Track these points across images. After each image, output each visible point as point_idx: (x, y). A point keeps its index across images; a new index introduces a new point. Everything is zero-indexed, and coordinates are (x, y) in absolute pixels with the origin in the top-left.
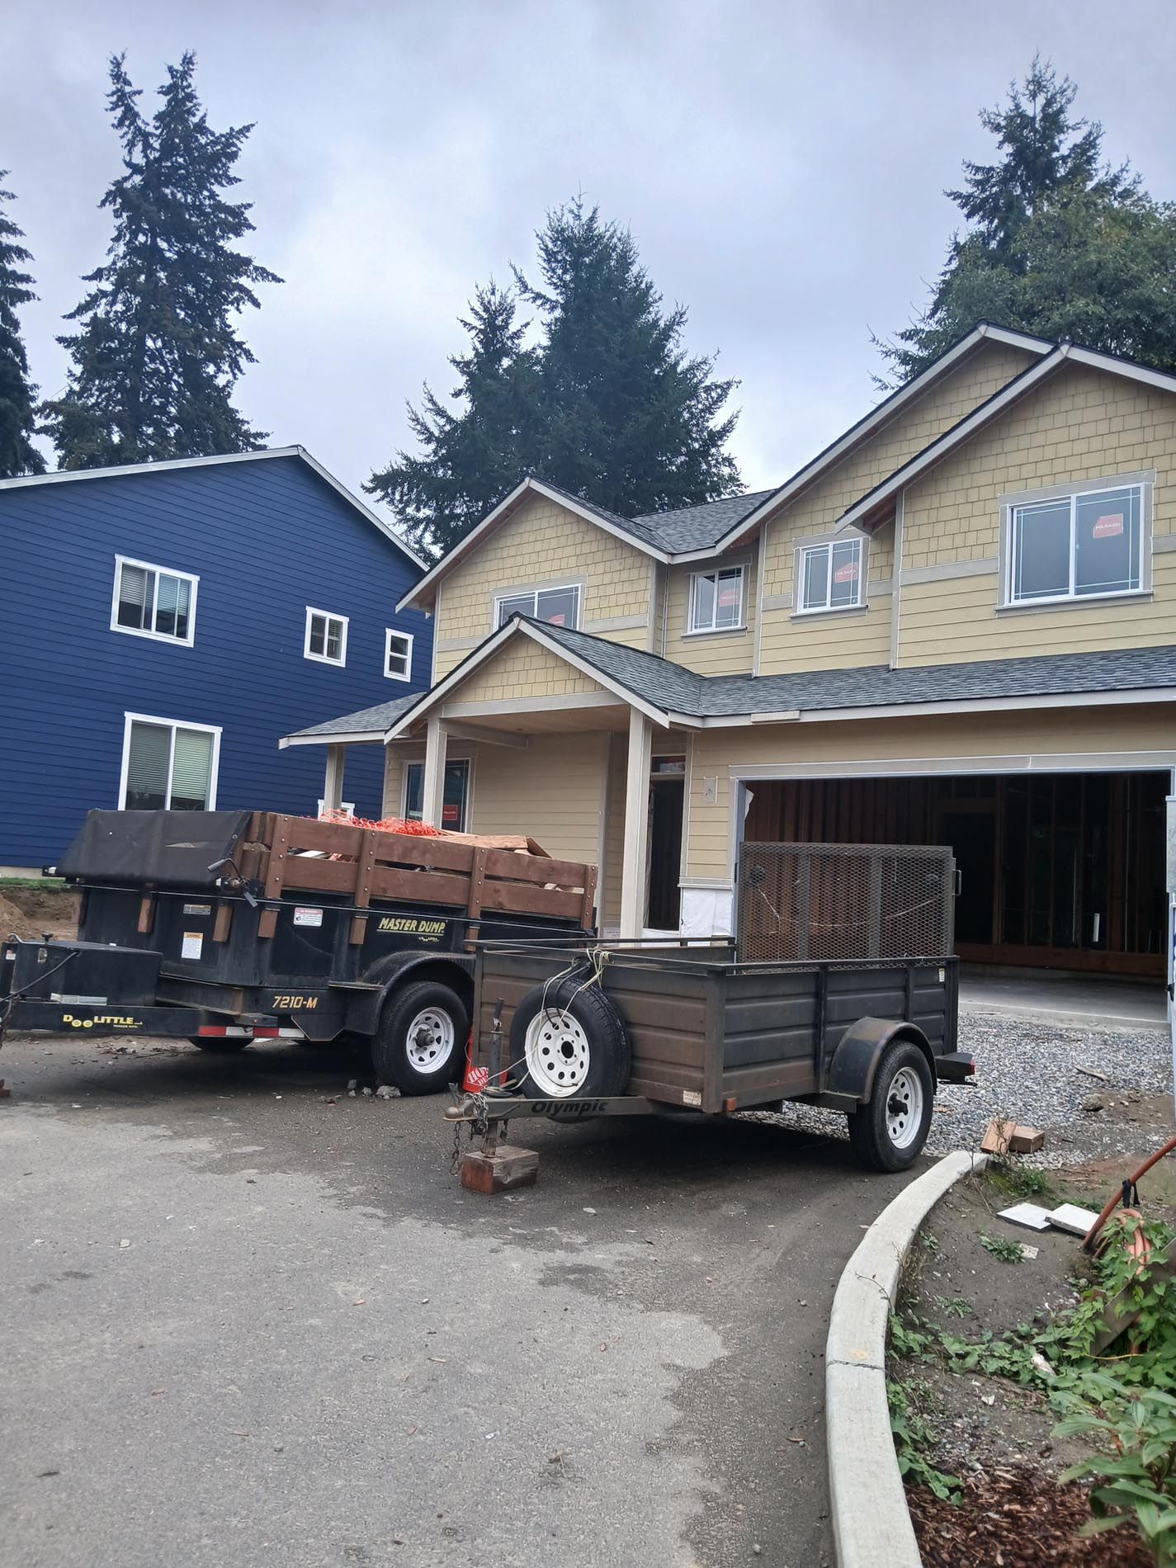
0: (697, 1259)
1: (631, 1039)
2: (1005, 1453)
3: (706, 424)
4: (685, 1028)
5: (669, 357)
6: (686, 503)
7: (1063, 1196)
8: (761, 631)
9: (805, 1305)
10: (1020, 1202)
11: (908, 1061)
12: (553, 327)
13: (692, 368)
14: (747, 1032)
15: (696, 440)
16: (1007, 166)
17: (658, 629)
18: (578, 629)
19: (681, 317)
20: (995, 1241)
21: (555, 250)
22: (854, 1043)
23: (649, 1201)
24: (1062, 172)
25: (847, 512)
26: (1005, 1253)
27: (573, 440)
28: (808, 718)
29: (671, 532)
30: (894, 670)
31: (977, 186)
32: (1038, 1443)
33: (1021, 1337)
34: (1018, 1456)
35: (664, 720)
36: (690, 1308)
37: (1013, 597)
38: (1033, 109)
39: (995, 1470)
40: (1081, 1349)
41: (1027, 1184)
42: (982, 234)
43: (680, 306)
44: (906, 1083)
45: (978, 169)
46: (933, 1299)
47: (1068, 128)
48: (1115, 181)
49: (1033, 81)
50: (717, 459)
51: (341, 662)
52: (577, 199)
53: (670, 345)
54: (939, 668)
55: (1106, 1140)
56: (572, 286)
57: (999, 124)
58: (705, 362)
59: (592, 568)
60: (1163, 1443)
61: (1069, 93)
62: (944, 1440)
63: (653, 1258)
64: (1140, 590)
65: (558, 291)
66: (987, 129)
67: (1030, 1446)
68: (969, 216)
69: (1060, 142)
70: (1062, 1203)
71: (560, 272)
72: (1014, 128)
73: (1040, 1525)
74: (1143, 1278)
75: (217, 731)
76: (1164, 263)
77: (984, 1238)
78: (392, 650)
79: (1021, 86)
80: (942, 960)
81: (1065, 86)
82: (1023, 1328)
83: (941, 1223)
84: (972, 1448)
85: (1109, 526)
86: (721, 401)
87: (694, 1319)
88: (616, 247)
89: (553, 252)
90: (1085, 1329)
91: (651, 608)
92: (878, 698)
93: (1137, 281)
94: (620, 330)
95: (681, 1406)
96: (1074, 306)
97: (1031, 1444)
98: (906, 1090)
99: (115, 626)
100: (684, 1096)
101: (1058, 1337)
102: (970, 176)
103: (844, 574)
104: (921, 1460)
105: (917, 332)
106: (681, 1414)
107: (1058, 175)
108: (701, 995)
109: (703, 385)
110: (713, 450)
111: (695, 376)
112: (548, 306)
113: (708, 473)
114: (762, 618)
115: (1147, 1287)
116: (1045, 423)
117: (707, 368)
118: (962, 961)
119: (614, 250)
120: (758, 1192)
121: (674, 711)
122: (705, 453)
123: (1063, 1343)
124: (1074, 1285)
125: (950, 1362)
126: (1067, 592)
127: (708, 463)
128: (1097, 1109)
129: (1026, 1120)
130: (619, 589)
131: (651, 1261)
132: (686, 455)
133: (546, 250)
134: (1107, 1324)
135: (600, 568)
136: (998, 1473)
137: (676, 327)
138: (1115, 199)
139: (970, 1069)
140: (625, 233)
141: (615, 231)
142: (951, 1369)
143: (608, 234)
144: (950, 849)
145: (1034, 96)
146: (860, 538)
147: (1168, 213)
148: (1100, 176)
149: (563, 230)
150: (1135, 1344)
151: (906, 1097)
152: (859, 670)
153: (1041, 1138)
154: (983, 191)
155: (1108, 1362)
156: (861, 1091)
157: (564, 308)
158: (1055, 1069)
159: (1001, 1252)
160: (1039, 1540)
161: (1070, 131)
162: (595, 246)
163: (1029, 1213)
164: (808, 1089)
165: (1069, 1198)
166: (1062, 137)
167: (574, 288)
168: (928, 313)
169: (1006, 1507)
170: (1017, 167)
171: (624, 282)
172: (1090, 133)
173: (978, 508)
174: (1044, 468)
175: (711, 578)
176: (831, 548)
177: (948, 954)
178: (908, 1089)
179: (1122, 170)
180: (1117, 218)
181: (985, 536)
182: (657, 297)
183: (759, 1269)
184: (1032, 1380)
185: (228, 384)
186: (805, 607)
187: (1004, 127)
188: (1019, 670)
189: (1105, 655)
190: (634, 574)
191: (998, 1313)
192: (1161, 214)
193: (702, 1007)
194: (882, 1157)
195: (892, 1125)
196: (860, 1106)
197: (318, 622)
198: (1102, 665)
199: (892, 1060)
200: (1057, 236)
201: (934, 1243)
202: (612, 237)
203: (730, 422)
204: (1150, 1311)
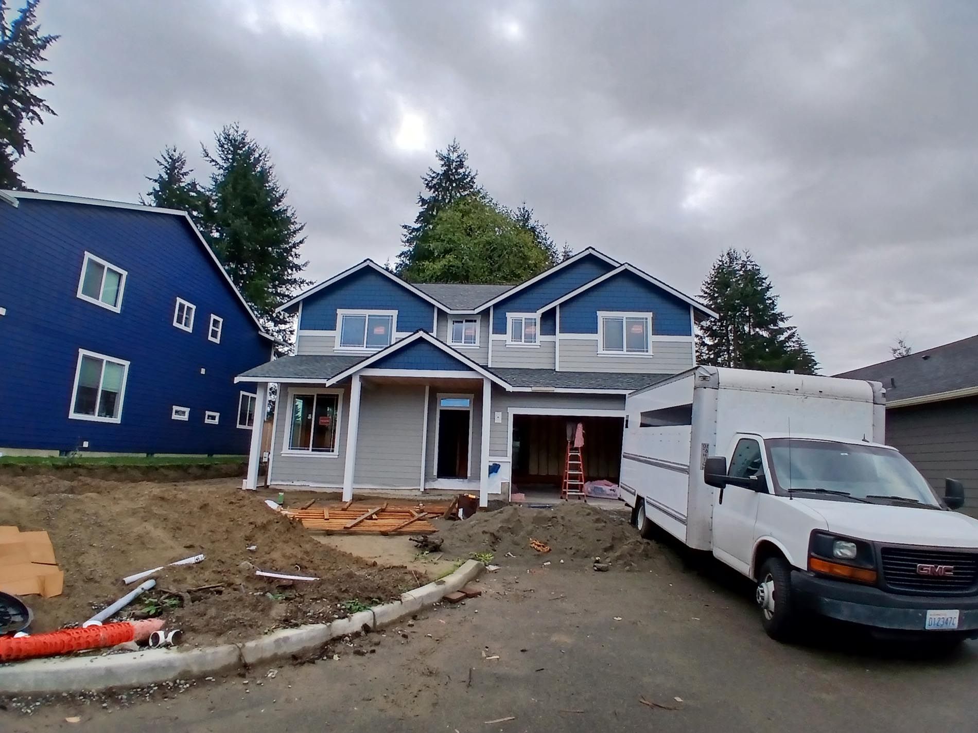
21: (225, 143)
51: (190, 330)
56: (231, 161)
71: (226, 153)
75: (127, 364)
78: (213, 326)
88: (255, 150)
99: (80, 295)
112: (218, 166)
126: (623, 350)
133: (219, 141)
141: (256, 143)
143: (252, 144)
149: (230, 135)
157: (226, 170)
162: (245, 147)
167: (232, 163)
175: (460, 322)
185: (16, 160)
186: (512, 341)
197: (182, 307)
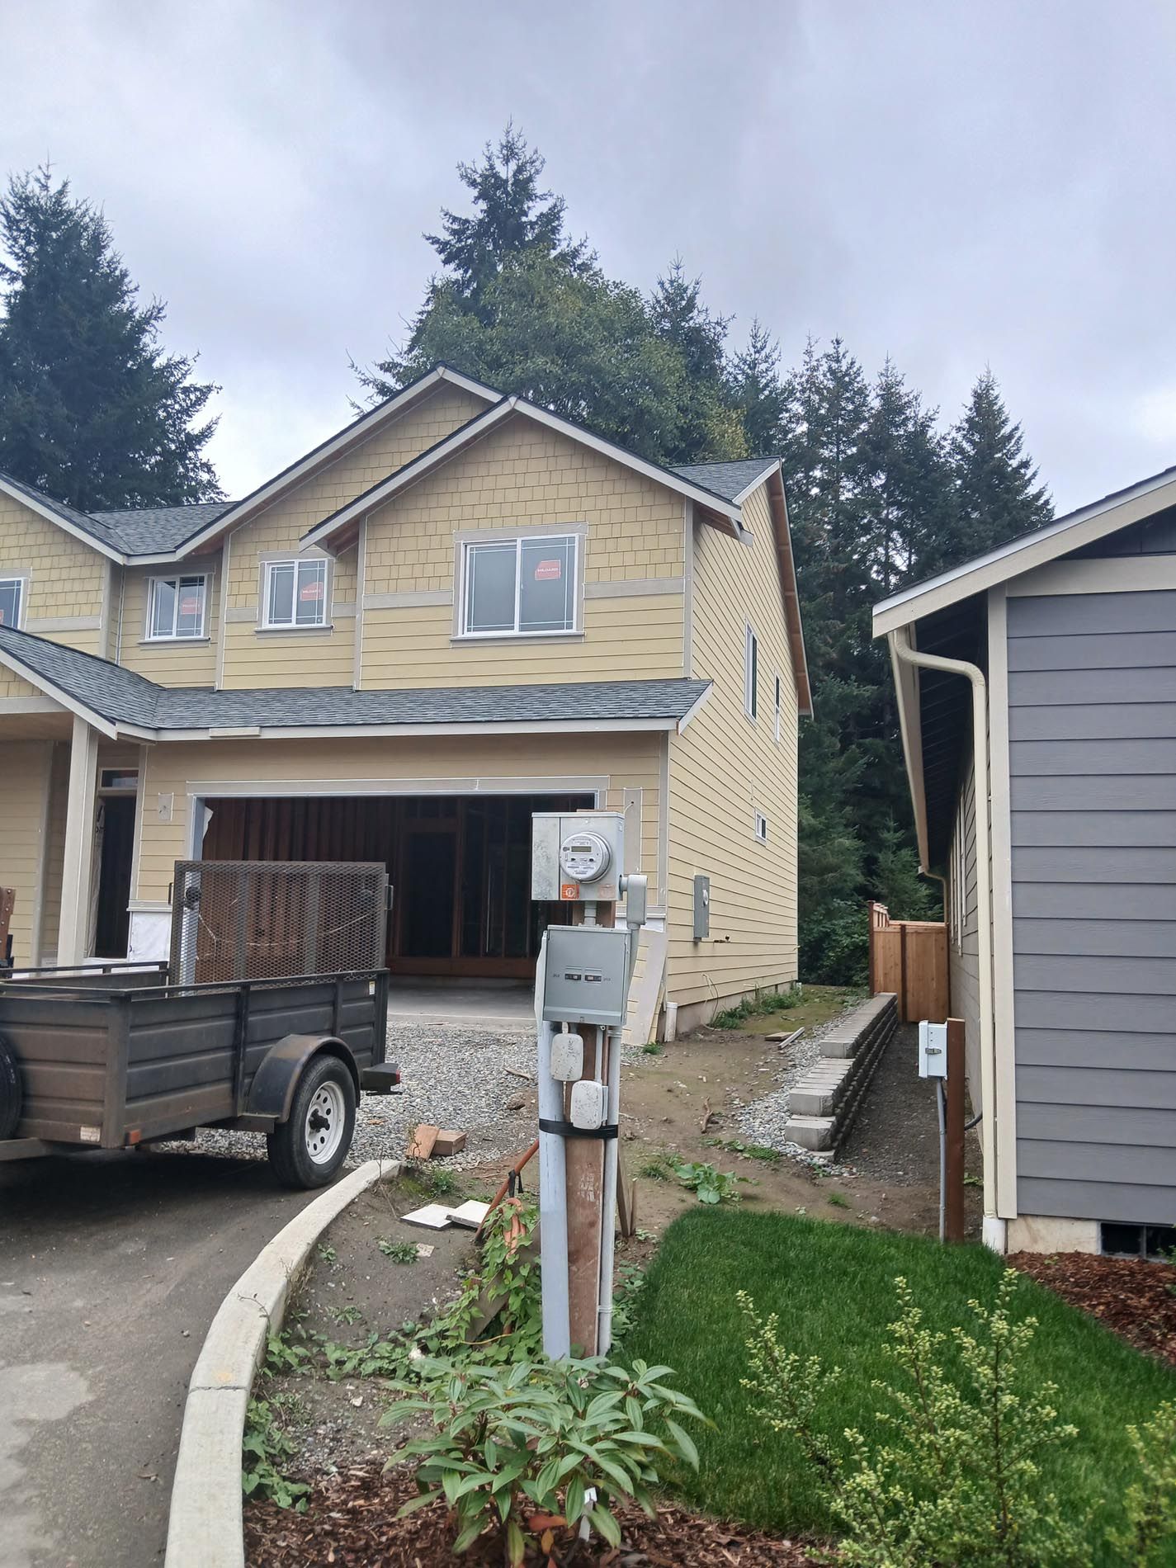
0: (79, 1303)
1: (23, 1077)
2: (362, 1452)
3: (184, 426)
4: (83, 1060)
5: (145, 351)
6: (161, 504)
7: (469, 1193)
8: (224, 643)
9: (188, 1336)
10: (426, 1204)
11: (331, 1075)
12: (13, 300)
13: (169, 367)
14: (158, 1059)
15: (173, 441)
16: (481, 221)
17: (112, 634)
18: (19, 628)
19: (159, 313)
20: (392, 1245)
21: (18, 217)
22: (276, 1061)
23: (37, 1249)
24: (529, 237)
25: (311, 531)
26: (400, 1255)
27: (31, 424)
28: (269, 734)
29: (131, 532)
30: (357, 691)
31: (454, 235)
32: (395, 1436)
33: (406, 1335)
34: (375, 1452)
35: (111, 731)
36: (59, 1356)
37: (466, 629)
38: (506, 172)
39: (349, 1470)
40: (457, 1338)
41: (436, 1185)
42: (457, 281)
43: (158, 301)
44: (329, 1098)
45: (455, 219)
46: (324, 1310)
47: (536, 197)
48: (575, 253)
49: (507, 146)
50: (195, 464)
52: (44, 169)
53: (146, 339)
54: (399, 692)
55: (522, 1135)
56: (35, 259)
57: (475, 180)
58: (183, 362)
59: (37, 562)
60: (473, 1413)
61: (537, 163)
62: (304, 1450)
63: (27, 1309)
64: (573, 631)
65: (20, 262)
66: (464, 183)
67: (387, 1440)
68: (446, 262)
69: (529, 208)
70: (467, 1200)
71: (23, 242)
72: (488, 186)
73: (379, 1515)
74: (511, 1262)
76: (612, 335)
77: (383, 1243)
79: (495, 149)
80: (373, 973)
81: (534, 157)
82: (408, 1326)
83: (341, 1233)
84: (331, 1452)
85: (548, 570)
86: (200, 405)
87: (61, 1367)
88: (88, 227)
89: (15, 219)
90: (461, 1318)
91: (104, 609)
92: (339, 718)
93: (588, 349)
94: (88, 315)
95: (25, 1463)
96: (534, 363)
97: (388, 1437)
98: (328, 1105)
100: (82, 1133)
101: (439, 1329)
102: (448, 225)
103: (310, 592)
104: (275, 1474)
105: (396, 365)
106: (24, 1471)
107: (527, 239)
108: (103, 1023)
109: (181, 386)
110: (191, 454)
111: (172, 375)
112: (7, 277)
113: (185, 477)
114: (225, 630)
115: (515, 1269)
116: (495, 469)
117: (186, 369)
118: (393, 973)
119: (85, 230)
120: (163, 1225)
121: (124, 721)
122: (183, 456)
123: (442, 1335)
124: (462, 1277)
125: (327, 1370)
126: (512, 628)
127: (185, 466)
128: (520, 1107)
129: (453, 1123)
130: (68, 586)
131: (26, 1313)
132: (160, 455)
133: (7, 216)
134: (481, 1310)
135: (47, 562)
136: (352, 1472)
137: (153, 322)
138: (575, 271)
139: (395, 1079)
140: (98, 214)
141: (87, 210)
142: (328, 1378)
143: (79, 212)
144: (382, 865)
145: (507, 161)
146: (326, 558)
147: (617, 291)
148: (563, 247)
149: (27, 198)
150: (506, 1325)
151: (328, 1112)
152: (324, 689)
153: (463, 1140)
154: (460, 241)
155: (481, 1346)
156: (278, 1108)
157: (25, 281)
158: (487, 1072)
159: (397, 1255)
160: (373, 1530)
161: (538, 200)
162: (64, 222)
163: (434, 1214)
164: (223, 1113)
165: (474, 1194)
166: (531, 204)
167: (37, 263)
168: (406, 349)
169: (350, 1504)
170: (490, 224)
171: (96, 266)
172: (555, 206)
173: (435, 541)
174: (494, 511)
175: (172, 584)
176: (296, 566)
177: (380, 967)
178: (331, 1104)
179: (582, 245)
180: (576, 289)
181: (442, 570)
182: (132, 286)
183: (146, 1306)
184: (407, 1375)
186: (270, 622)
187: (480, 184)
188: (469, 698)
189: (543, 688)
190: (86, 572)
191: (386, 1315)
192: (611, 291)
193: (105, 1036)
194: (301, 1174)
195: (311, 1140)
196: (278, 1125)
198: (540, 697)
199: (313, 1076)
200: (522, 295)
201: (331, 1254)
202: (84, 215)
203: (209, 428)
204: (517, 1291)
